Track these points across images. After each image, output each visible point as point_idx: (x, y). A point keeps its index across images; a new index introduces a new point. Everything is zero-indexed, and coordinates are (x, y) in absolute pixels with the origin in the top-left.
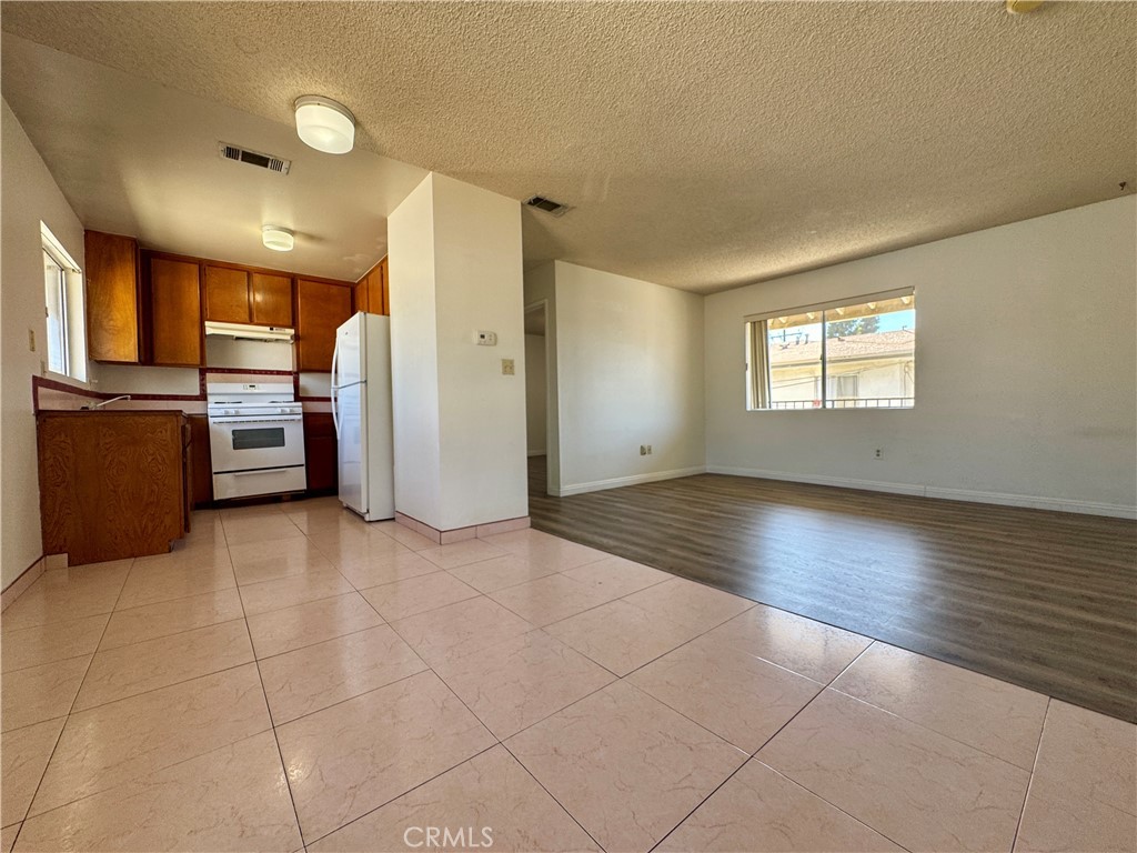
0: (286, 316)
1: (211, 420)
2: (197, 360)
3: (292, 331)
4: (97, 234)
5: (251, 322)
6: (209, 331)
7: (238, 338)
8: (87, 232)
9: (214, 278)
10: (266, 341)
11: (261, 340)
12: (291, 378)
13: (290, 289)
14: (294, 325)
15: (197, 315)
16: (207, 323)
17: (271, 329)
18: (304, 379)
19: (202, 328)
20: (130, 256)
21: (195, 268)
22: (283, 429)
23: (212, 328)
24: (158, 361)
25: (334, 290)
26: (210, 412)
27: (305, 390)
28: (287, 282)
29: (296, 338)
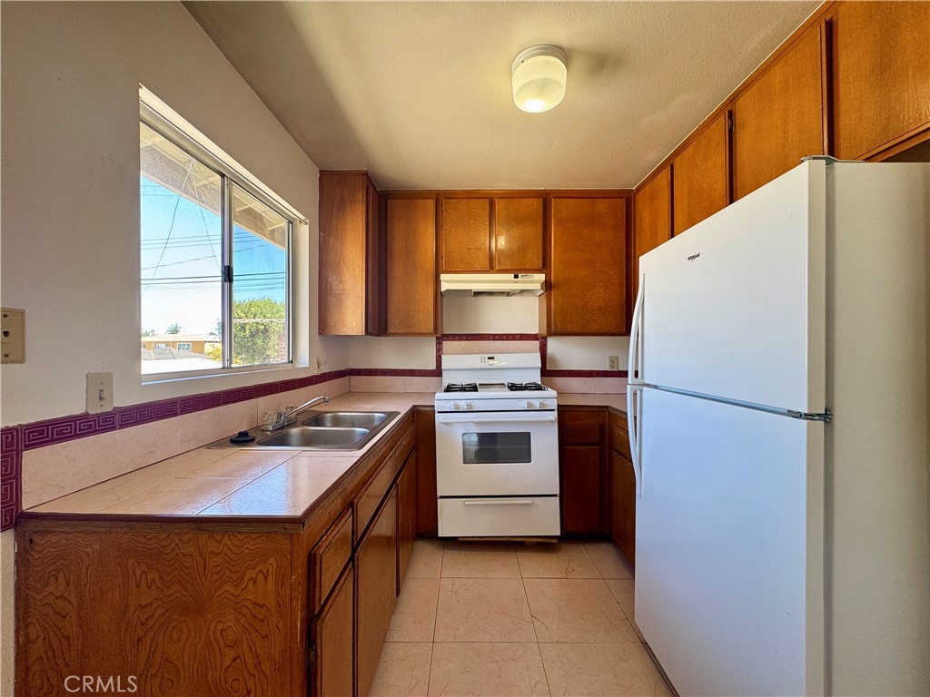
0: (535, 257)
1: (439, 418)
2: (431, 328)
3: (541, 277)
4: (331, 173)
5: (491, 269)
6: (444, 287)
7: (478, 294)
8: (321, 172)
9: (452, 213)
10: (508, 294)
11: (502, 293)
12: (536, 344)
13: (540, 215)
14: (545, 267)
15: (431, 266)
16: (443, 277)
17: (516, 277)
18: (554, 345)
19: (437, 282)
20: (360, 196)
21: (431, 204)
22: (529, 433)
23: (449, 282)
24: (391, 330)
25: (601, 206)
26: (438, 406)
27: (554, 360)
28: (536, 204)
29: (548, 286)
